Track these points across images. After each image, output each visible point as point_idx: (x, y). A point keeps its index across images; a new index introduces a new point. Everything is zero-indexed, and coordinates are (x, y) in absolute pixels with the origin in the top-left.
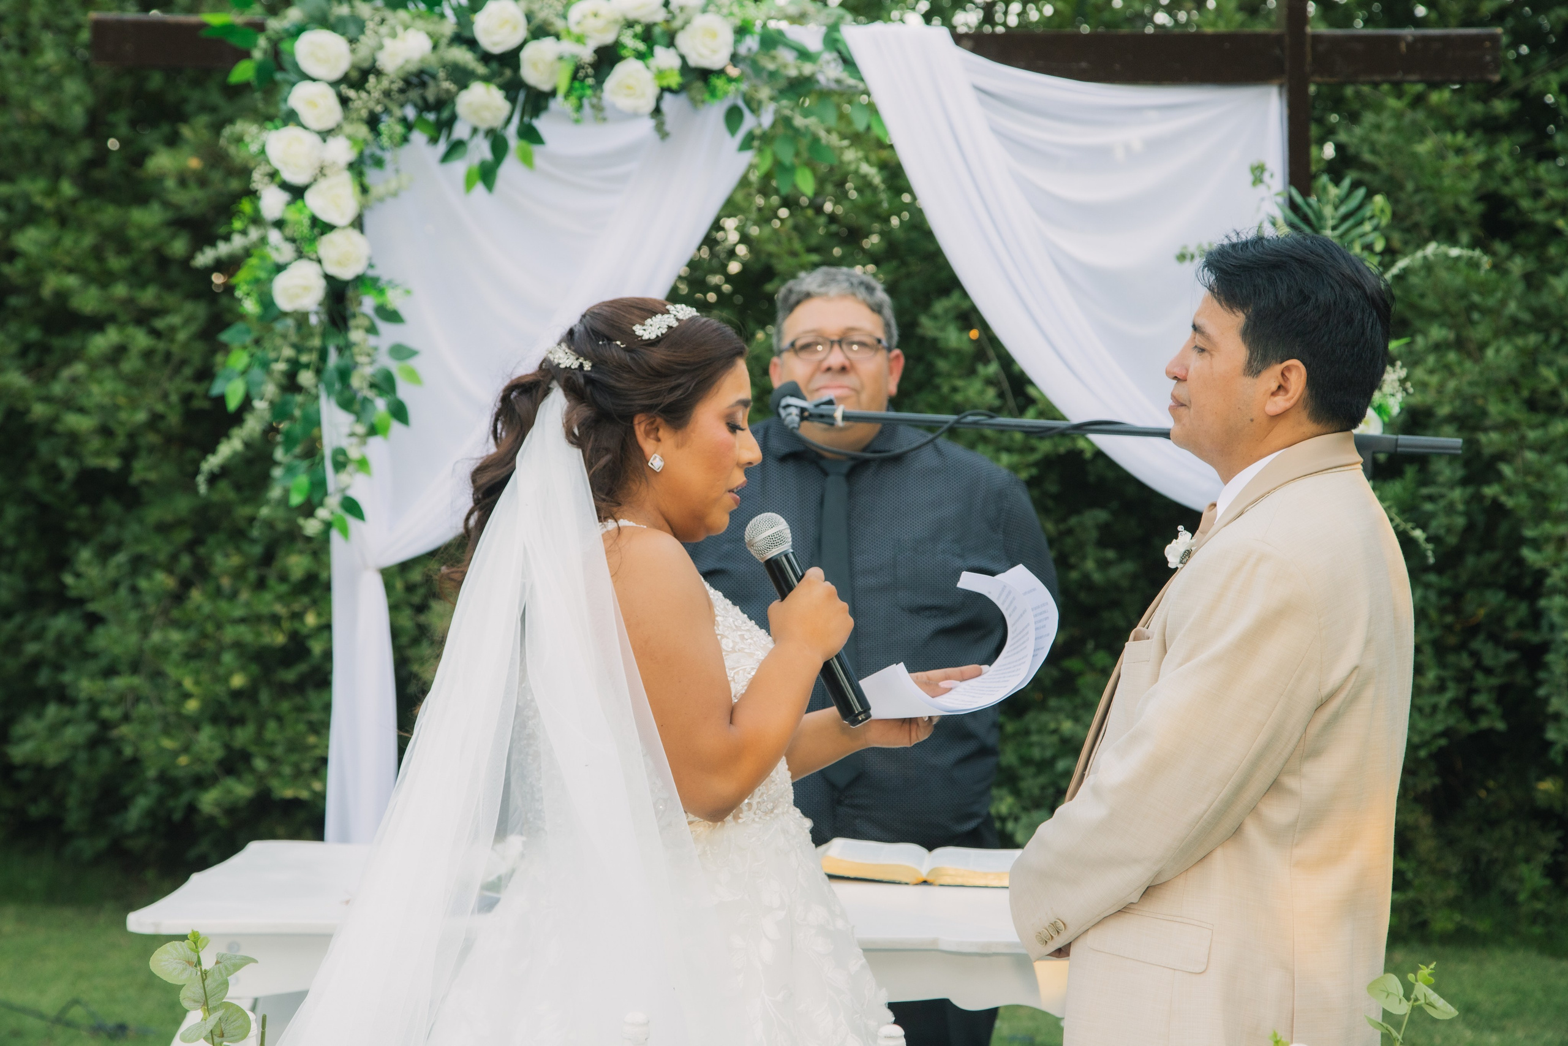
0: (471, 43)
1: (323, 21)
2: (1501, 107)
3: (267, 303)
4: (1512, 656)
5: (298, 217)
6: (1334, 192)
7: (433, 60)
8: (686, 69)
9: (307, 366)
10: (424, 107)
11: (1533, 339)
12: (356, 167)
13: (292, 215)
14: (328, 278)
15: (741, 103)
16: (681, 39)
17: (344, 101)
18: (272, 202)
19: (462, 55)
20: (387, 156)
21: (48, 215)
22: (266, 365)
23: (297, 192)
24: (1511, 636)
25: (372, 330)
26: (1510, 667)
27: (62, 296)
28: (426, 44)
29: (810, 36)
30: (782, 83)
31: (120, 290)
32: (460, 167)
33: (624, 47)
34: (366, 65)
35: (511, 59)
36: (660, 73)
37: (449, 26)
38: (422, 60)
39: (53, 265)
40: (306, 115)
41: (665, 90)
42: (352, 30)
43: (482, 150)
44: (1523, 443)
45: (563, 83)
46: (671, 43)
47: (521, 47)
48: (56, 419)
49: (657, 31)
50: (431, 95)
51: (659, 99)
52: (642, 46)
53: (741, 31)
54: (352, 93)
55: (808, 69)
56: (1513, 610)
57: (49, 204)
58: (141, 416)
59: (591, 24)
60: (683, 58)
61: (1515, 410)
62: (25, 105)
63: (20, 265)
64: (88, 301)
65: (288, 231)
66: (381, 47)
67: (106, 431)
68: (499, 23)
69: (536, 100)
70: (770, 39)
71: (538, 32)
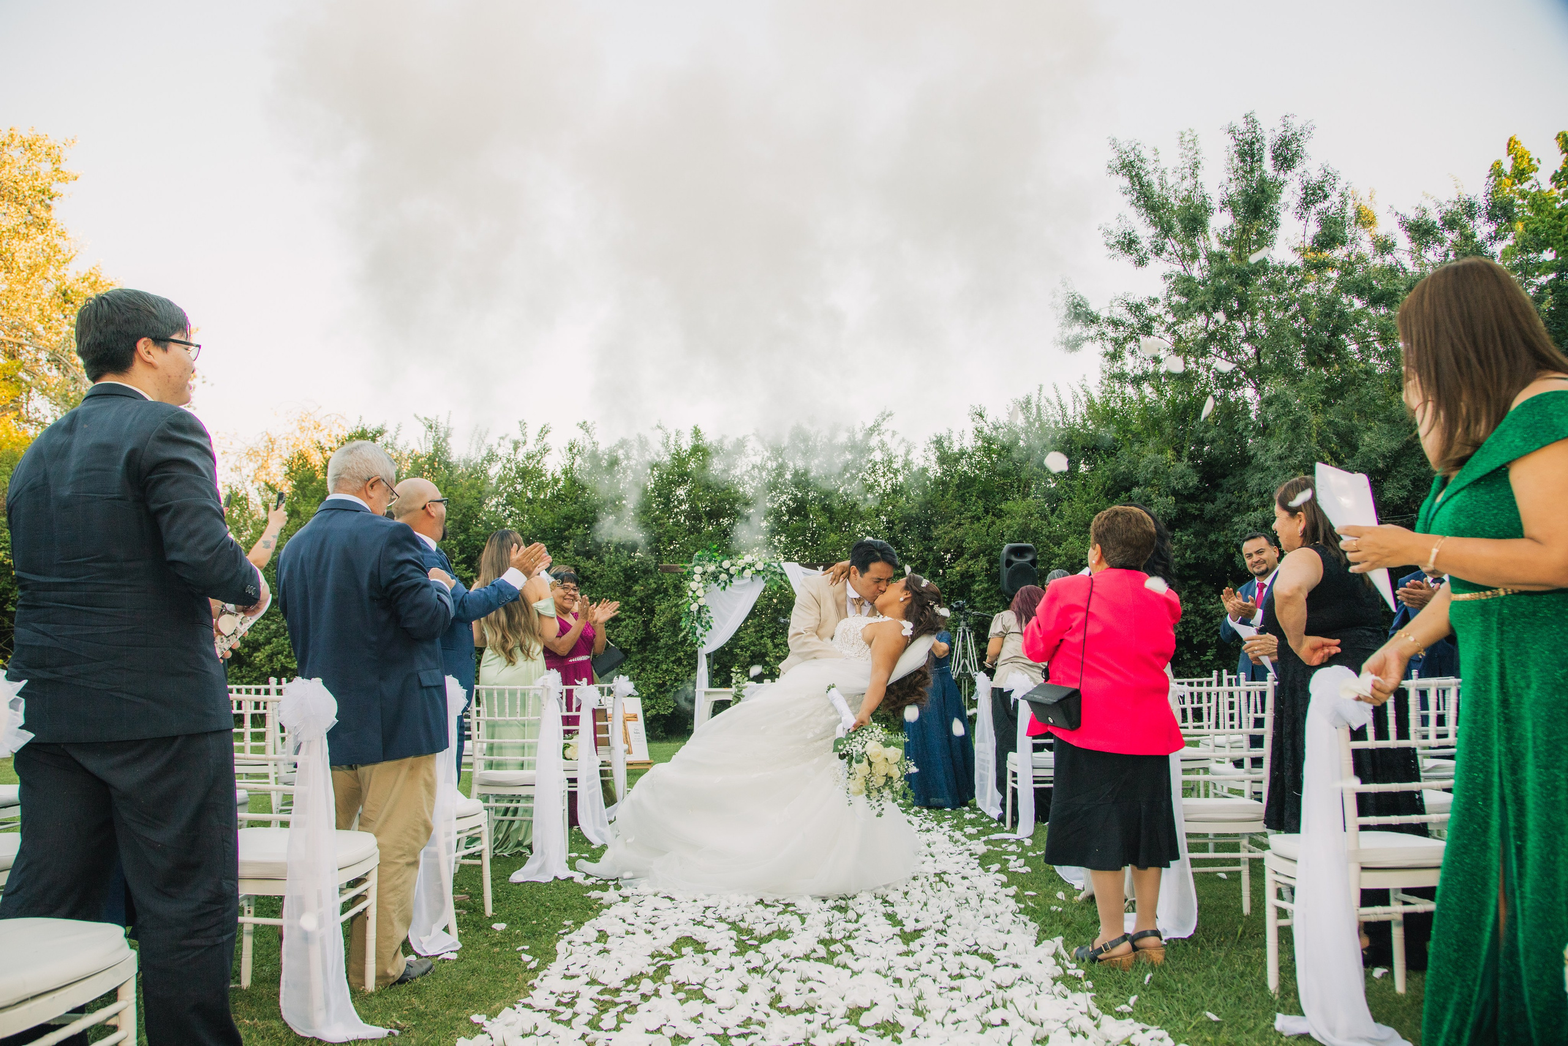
0: (721, 567)
1: (698, 565)
3: (689, 610)
5: (694, 596)
7: (716, 570)
8: (756, 571)
9: (695, 620)
10: (714, 578)
12: (703, 588)
14: (699, 605)
15: (765, 576)
19: (721, 570)
22: (688, 620)
23: (694, 592)
25: (706, 614)
28: (714, 568)
29: (776, 565)
30: (771, 572)
32: (720, 587)
33: (746, 567)
34: (705, 571)
36: (752, 571)
37: (718, 565)
40: (696, 580)
42: (703, 566)
43: (723, 584)
45: (737, 573)
46: (754, 567)
47: (730, 568)
49: (752, 565)
50: (715, 575)
51: (752, 575)
52: (749, 567)
53: (765, 564)
54: (703, 576)
55: (776, 570)
59: (741, 564)
65: (692, 598)
66: (707, 569)
68: (726, 564)
69: (731, 576)
70: (769, 565)
71: (732, 565)
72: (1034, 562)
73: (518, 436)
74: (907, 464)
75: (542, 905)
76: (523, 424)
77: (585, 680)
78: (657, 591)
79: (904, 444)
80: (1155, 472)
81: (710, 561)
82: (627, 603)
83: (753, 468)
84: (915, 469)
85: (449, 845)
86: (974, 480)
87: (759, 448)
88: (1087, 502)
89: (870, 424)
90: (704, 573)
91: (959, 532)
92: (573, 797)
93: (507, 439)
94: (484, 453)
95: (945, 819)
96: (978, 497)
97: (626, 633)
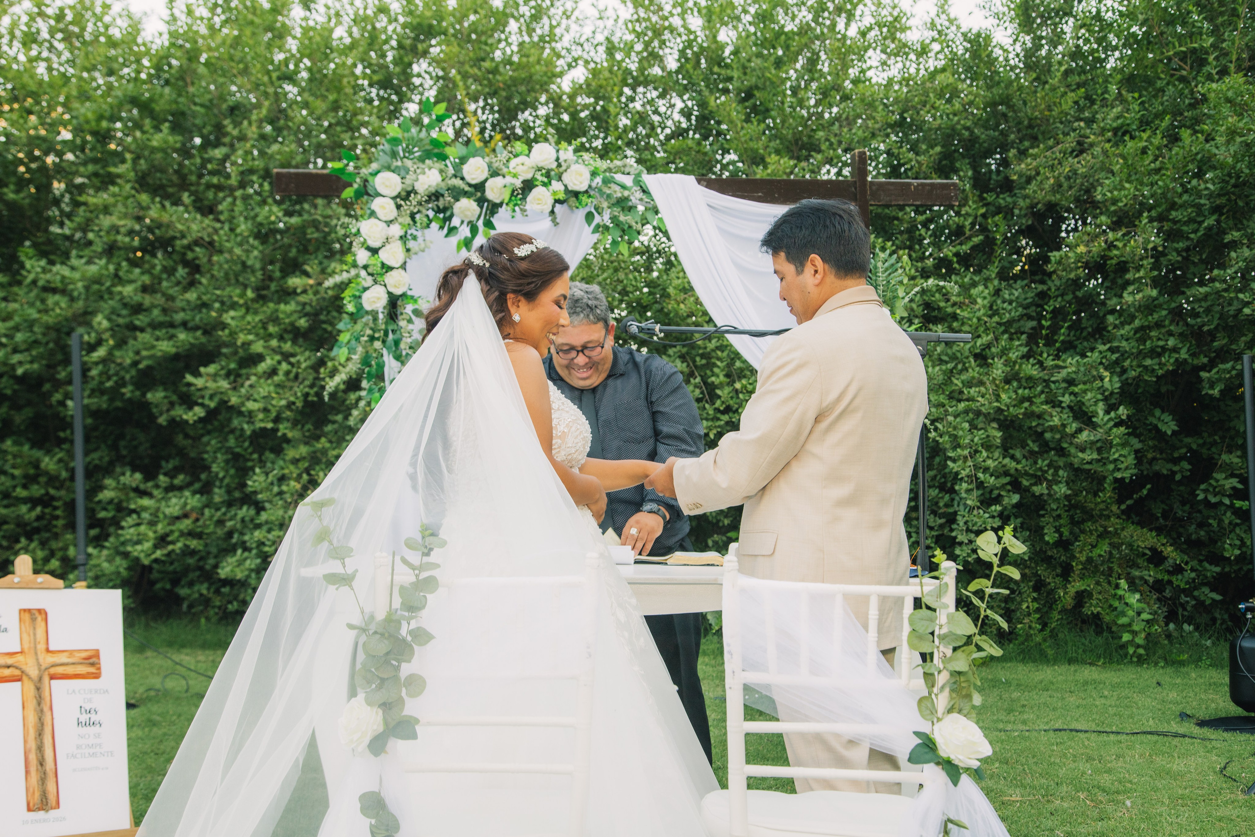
0: (463, 179)
3: (359, 307)
4: (943, 521)
5: (375, 262)
6: (882, 255)
7: (443, 185)
8: (567, 191)
9: (378, 339)
10: (438, 210)
12: (403, 238)
13: (373, 261)
14: (389, 293)
15: (593, 210)
16: (565, 177)
17: (399, 207)
18: (362, 256)
19: (458, 182)
20: (419, 234)
21: (241, 306)
22: (357, 339)
23: (374, 251)
24: (941, 511)
25: (410, 321)
26: (941, 526)
27: (246, 345)
28: (439, 179)
29: (628, 180)
30: (613, 201)
31: (274, 343)
32: (454, 240)
33: (537, 180)
34: (410, 189)
35: (480, 187)
36: (555, 193)
37: (449, 170)
38: (438, 185)
39: (242, 330)
40: (380, 213)
41: (558, 201)
42: (403, 173)
43: (465, 231)
45: (506, 197)
46: (560, 179)
47: (486, 180)
48: (243, 404)
49: (552, 173)
50: (441, 203)
51: (553, 207)
52: (546, 180)
53: (594, 174)
54: (402, 203)
55: (626, 193)
56: (942, 498)
57: (241, 301)
59: (520, 169)
60: (566, 186)
62: (230, 251)
63: (227, 331)
64: (258, 347)
65: (370, 270)
66: (417, 180)
67: (266, 410)
68: (475, 169)
70: (607, 179)
71: (495, 173)
90: (407, 195)
91: (1083, 163)
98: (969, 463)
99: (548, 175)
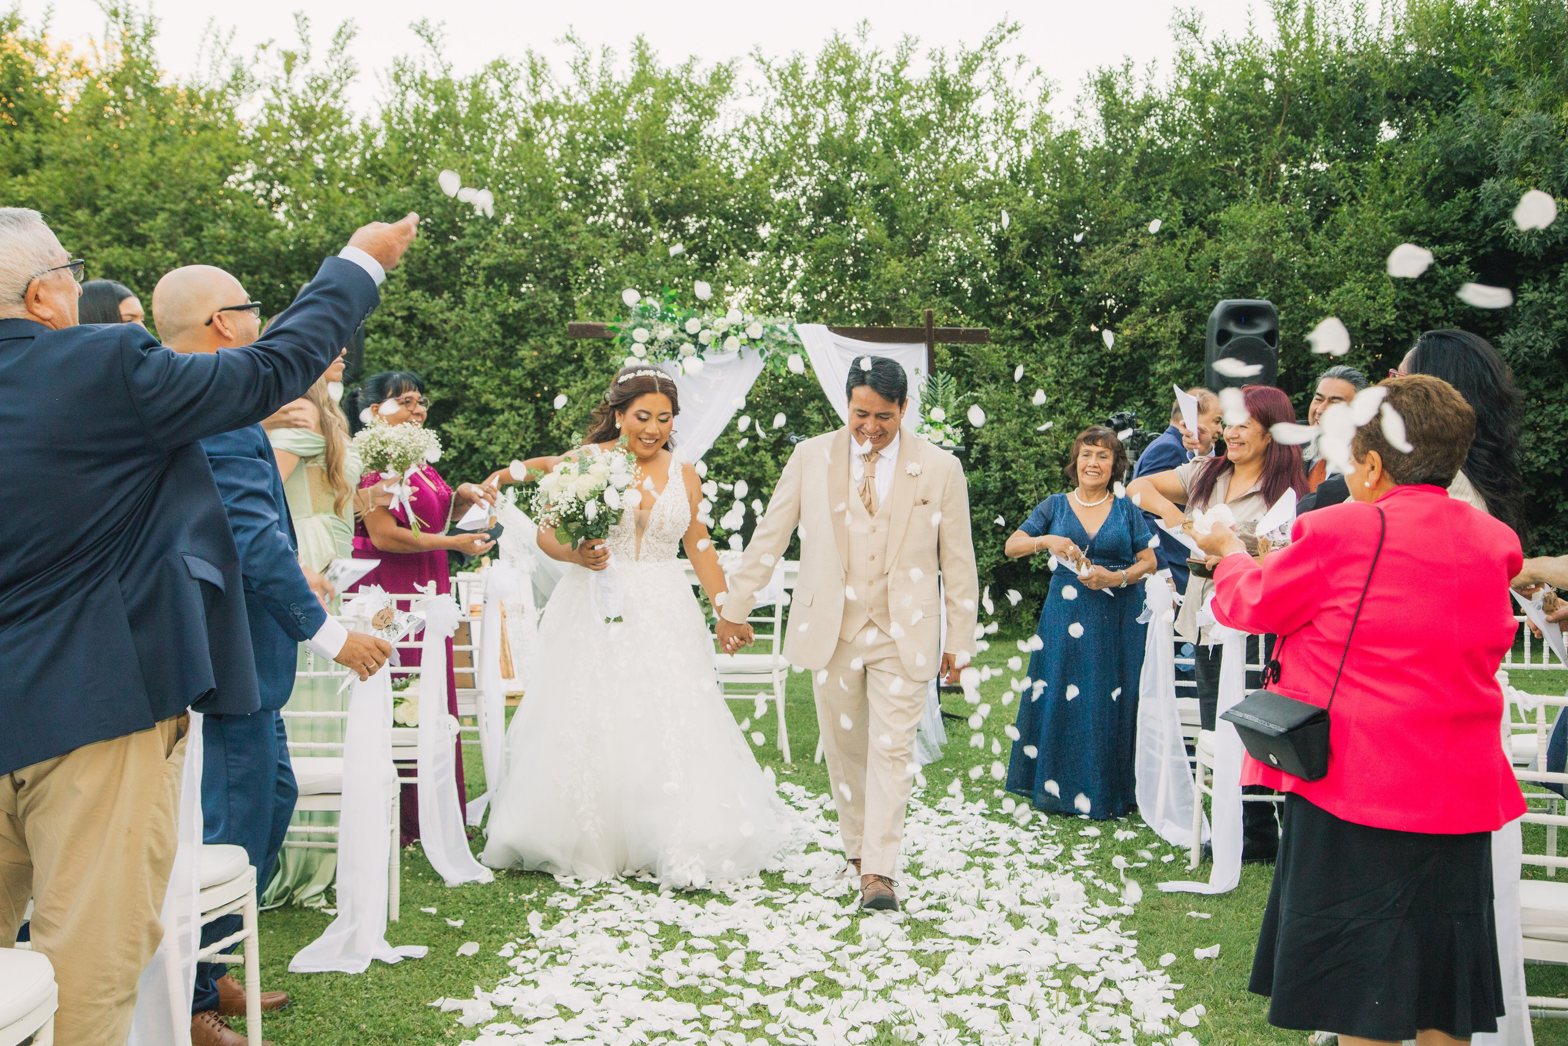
0: (684, 331)
1: (641, 325)
2: (1016, 332)
6: (941, 376)
7: (673, 336)
8: (748, 338)
10: (670, 350)
11: (1025, 419)
15: (764, 349)
16: (747, 330)
17: (647, 349)
19: (684, 336)
27: (487, 402)
28: (671, 332)
29: (785, 329)
30: (776, 342)
31: (508, 400)
33: (730, 332)
34: (654, 338)
35: (696, 336)
36: (741, 340)
37: (677, 326)
38: (670, 336)
39: (484, 391)
40: (636, 352)
41: (742, 345)
42: (650, 328)
44: (1020, 456)
45: (712, 342)
46: (744, 331)
47: (699, 332)
49: (739, 328)
50: (672, 346)
51: (740, 347)
52: (736, 332)
53: (765, 327)
54: (649, 347)
55: (784, 338)
58: (517, 446)
59: (721, 327)
60: (748, 335)
61: (1018, 445)
63: (472, 392)
64: (498, 404)
66: (658, 333)
67: (502, 452)
68: (693, 325)
69: (702, 348)
70: (773, 329)
71: (704, 328)
72: (1270, 336)
73: (294, 45)
74: (1041, 122)
75: (353, 1026)
76: (301, 20)
77: (432, 584)
78: (564, 359)
79: (1039, 81)
80: (1534, 149)
81: (663, 318)
82: (506, 381)
83: (747, 123)
84: (1057, 132)
85: (185, 939)
86: (1166, 159)
87: (761, 79)
88: (1387, 206)
89: (974, 46)
90: (652, 342)
91: (1133, 263)
92: (409, 797)
93: (272, 50)
94: (227, 74)
95: (1079, 840)
96: (1174, 192)
97: (504, 437)
98: (1035, 494)
99: (737, 329)
